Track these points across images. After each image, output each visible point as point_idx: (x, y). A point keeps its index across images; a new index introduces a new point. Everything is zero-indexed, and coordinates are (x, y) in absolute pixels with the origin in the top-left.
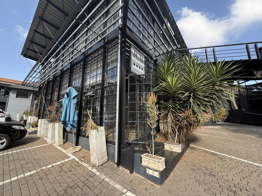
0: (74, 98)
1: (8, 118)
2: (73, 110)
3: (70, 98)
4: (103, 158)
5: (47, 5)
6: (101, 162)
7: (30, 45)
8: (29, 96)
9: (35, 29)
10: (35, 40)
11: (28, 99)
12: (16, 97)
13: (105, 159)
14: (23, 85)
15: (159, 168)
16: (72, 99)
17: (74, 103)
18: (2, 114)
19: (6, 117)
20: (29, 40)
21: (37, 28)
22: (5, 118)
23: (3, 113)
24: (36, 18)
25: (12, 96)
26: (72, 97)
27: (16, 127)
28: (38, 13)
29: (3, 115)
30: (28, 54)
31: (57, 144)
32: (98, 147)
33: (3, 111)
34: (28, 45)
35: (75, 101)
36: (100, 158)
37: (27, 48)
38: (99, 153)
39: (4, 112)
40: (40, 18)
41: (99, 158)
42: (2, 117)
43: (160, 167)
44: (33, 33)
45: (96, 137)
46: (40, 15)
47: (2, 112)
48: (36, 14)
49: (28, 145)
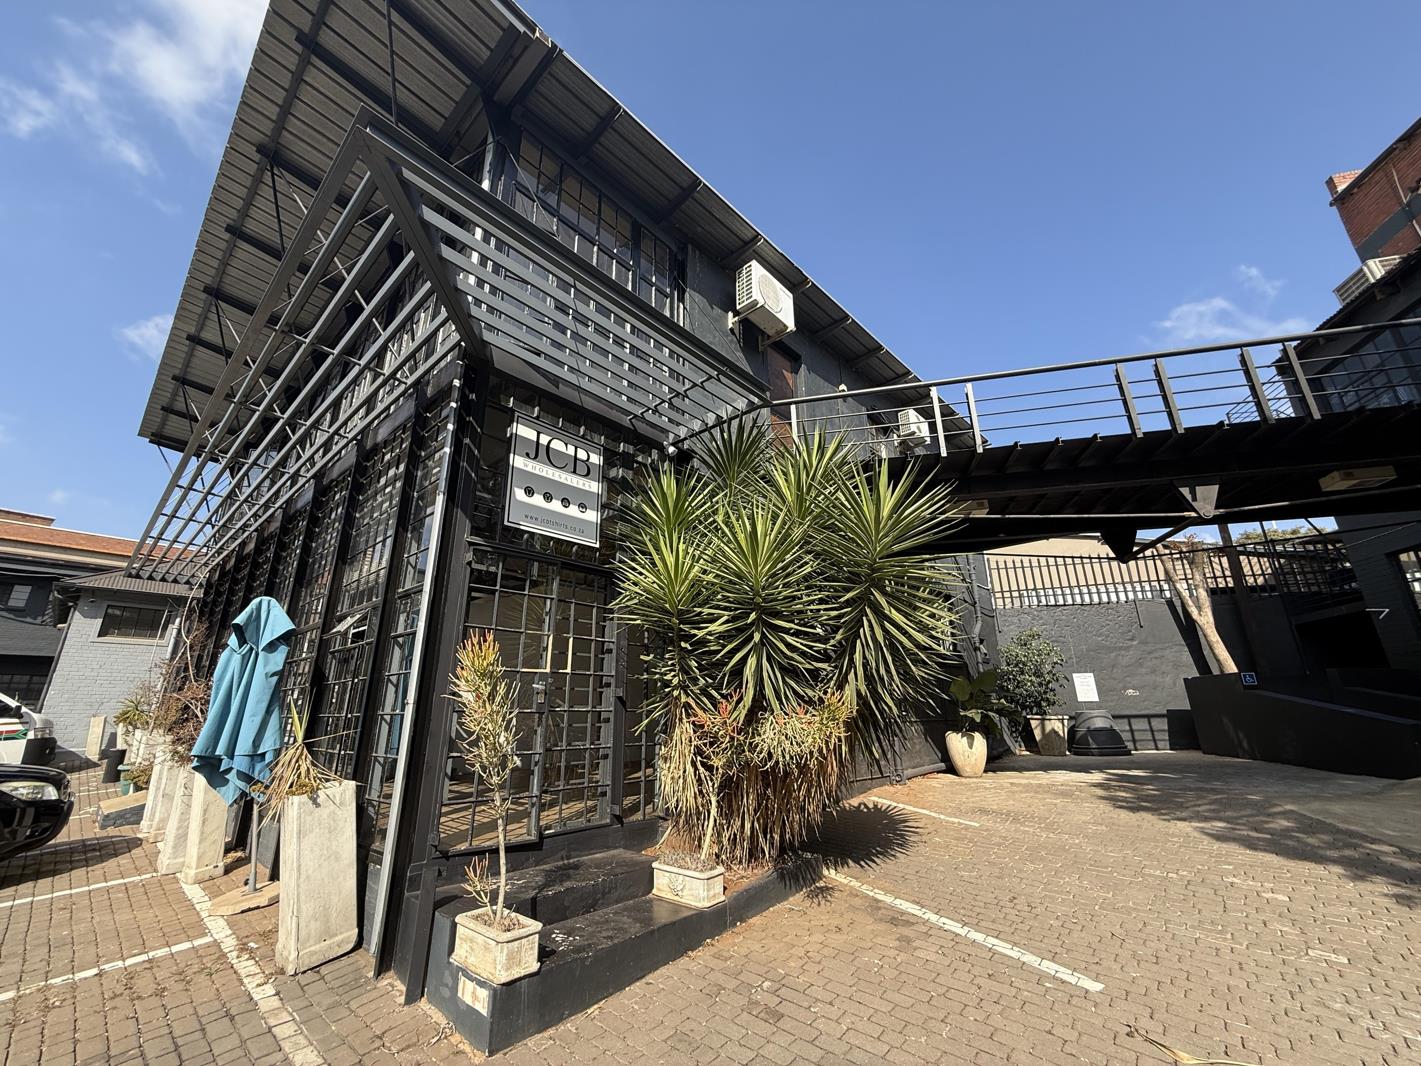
0: (272, 647)
1: (44, 740)
2: (258, 702)
3: (251, 649)
4: (327, 934)
5: (232, 247)
6: (315, 953)
7: (175, 394)
8: (165, 628)
9: (192, 330)
10: (195, 374)
11: (156, 641)
12: (99, 636)
13: (339, 938)
14: (130, 576)
15: (493, 971)
16: (262, 654)
17: (267, 670)
18: (17, 720)
19: (31, 735)
20: (171, 375)
21: (201, 327)
22: (24, 742)
23: (20, 716)
24: (193, 292)
25: (83, 626)
26: (264, 643)
27: (16, 789)
28: (198, 275)
29: (20, 727)
30: (169, 431)
31: (192, 873)
32: (308, 877)
33: (19, 708)
34: (169, 395)
35: (278, 659)
36: (309, 935)
37: (163, 408)
38: (307, 909)
39: (24, 709)
40: (207, 290)
41: (303, 933)
42: (11, 736)
43: (499, 967)
44: (186, 349)
45: (299, 832)
46: (208, 280)
47: (16, 713)
48: (191, 277)
49: (62, 879)
